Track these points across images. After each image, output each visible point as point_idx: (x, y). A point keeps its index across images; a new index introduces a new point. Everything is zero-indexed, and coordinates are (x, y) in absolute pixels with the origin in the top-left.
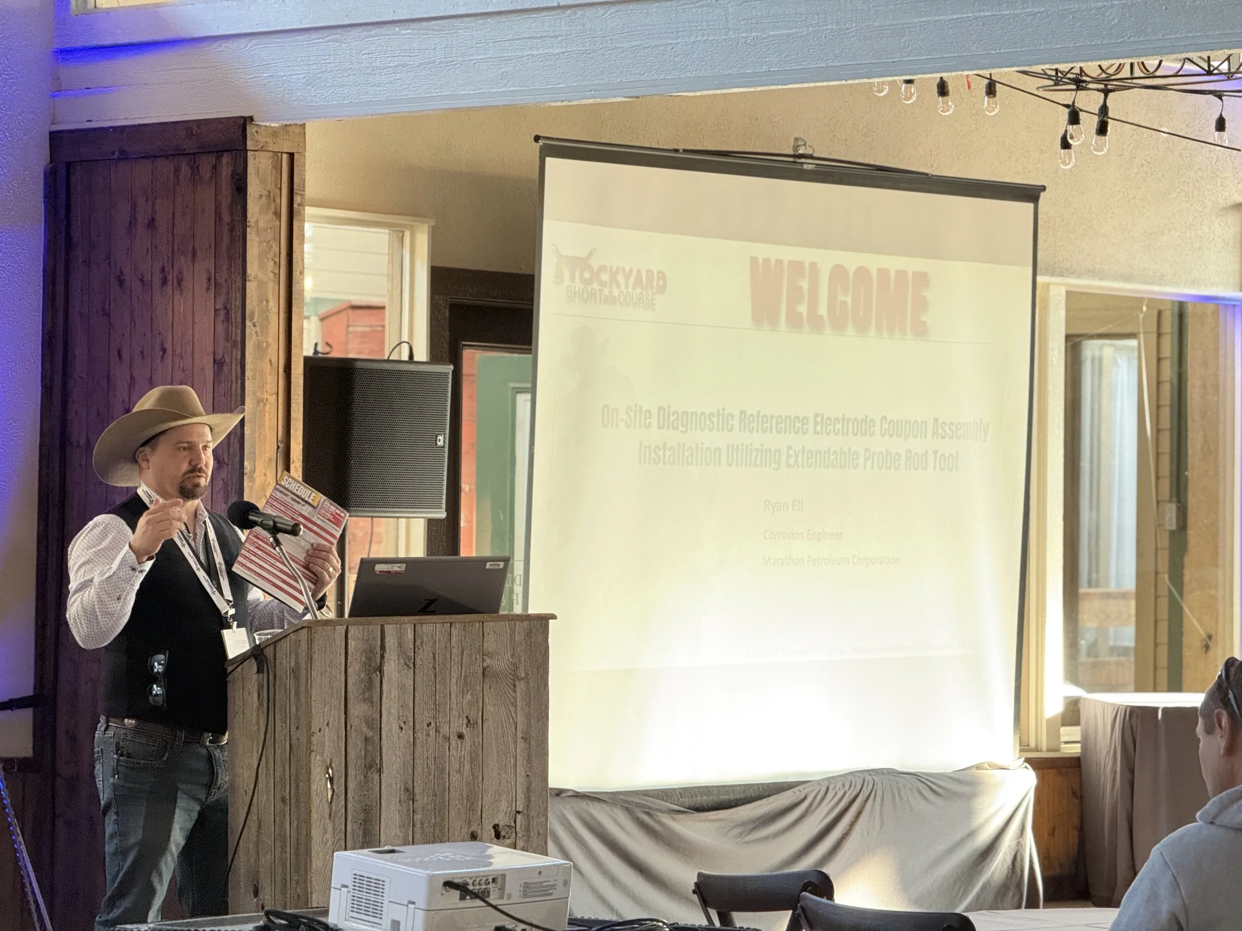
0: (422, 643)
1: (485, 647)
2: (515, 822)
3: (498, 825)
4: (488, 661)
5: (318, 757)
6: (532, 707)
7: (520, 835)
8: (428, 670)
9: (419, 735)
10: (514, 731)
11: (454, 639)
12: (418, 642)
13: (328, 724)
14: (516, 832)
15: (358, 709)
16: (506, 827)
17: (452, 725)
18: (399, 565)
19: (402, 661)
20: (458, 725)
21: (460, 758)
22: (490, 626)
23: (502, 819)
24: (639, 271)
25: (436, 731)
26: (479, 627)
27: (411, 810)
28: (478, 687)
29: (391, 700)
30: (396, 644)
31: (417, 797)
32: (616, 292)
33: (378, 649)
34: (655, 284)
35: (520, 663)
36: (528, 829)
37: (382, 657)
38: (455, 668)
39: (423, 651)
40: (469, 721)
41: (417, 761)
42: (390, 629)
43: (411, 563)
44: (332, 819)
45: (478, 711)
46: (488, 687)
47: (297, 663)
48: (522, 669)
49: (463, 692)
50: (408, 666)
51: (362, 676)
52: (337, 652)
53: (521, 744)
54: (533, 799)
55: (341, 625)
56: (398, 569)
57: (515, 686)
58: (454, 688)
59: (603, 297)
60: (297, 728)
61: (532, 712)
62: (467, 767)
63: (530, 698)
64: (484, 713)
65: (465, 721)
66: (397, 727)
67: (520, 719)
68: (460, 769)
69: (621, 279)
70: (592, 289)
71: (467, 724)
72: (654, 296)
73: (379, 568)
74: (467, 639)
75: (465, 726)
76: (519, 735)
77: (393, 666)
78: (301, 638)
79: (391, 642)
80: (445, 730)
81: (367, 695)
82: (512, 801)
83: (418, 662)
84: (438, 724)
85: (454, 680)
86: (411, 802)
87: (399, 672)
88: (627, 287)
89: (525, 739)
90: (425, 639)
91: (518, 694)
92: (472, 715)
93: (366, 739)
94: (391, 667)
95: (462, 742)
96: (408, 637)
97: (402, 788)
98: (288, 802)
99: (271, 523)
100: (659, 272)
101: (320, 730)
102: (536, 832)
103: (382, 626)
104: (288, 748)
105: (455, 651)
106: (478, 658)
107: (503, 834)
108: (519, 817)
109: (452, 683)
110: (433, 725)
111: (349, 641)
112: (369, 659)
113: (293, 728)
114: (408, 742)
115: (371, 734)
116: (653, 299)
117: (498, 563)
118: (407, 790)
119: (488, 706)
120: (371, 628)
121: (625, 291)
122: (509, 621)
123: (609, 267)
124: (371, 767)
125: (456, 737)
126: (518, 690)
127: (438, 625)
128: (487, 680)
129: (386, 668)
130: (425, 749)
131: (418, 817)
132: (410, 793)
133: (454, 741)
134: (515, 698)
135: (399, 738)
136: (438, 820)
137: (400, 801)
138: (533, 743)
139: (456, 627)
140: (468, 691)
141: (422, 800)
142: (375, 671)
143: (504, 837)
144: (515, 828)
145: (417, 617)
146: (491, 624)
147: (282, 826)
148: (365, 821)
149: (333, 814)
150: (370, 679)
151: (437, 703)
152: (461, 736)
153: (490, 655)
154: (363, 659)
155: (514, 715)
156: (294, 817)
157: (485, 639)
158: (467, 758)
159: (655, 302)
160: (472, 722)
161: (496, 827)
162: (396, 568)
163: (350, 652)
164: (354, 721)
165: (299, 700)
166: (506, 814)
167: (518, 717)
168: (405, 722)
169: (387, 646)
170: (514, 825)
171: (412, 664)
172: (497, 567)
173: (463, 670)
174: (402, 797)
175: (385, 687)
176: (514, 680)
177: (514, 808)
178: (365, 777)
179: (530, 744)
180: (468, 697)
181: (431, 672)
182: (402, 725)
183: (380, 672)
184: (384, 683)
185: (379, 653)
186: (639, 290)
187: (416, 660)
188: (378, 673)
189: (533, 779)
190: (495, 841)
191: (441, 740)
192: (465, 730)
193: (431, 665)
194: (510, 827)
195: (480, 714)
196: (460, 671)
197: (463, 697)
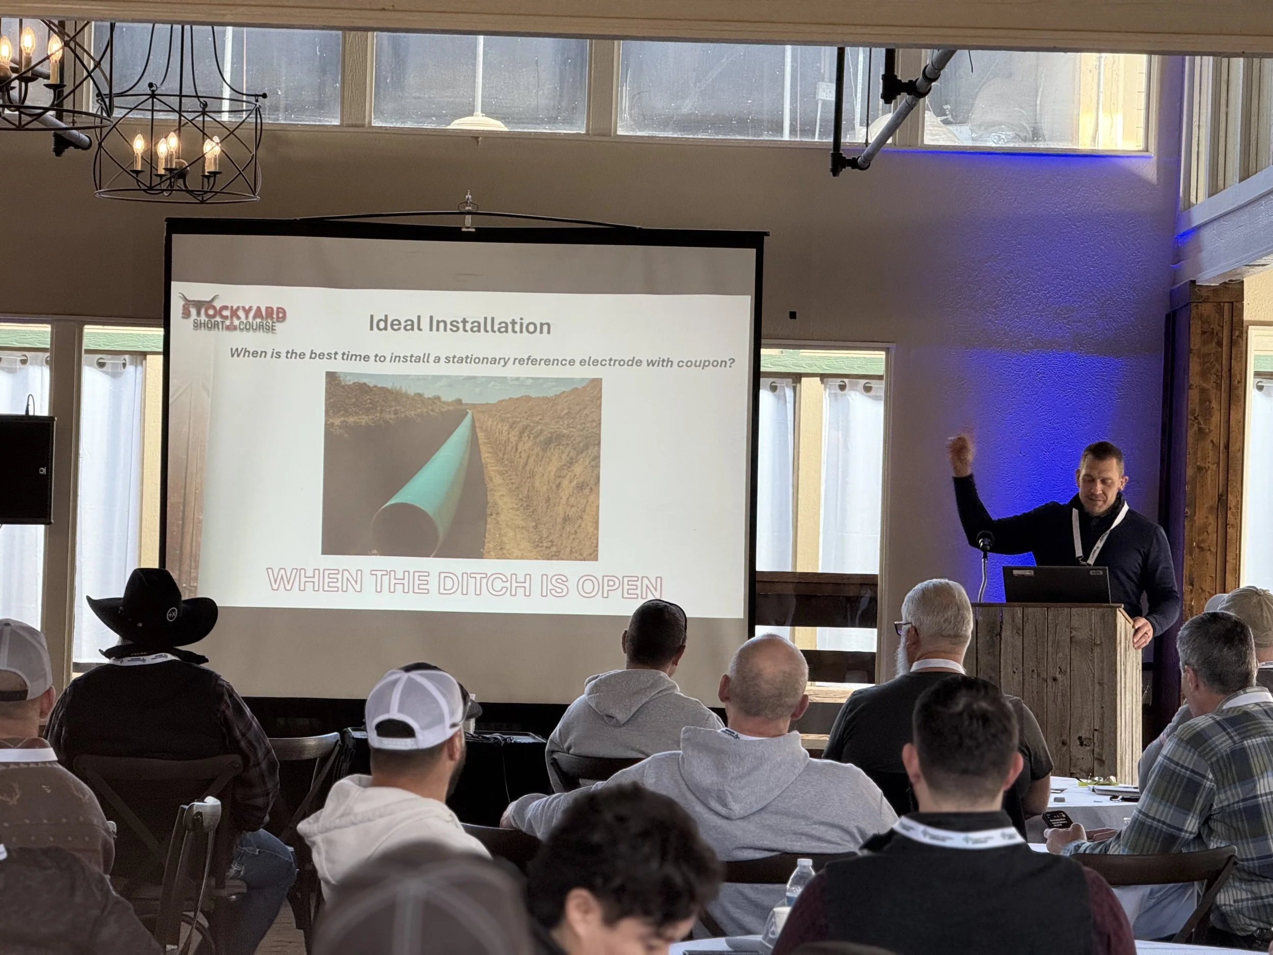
0: (1028, 619)
1: (1072, 623)
2: (1094, 737)
4: (1074, 633)
6: (1105, 664)
7: (1097, 745)
8: (1032, 637)
9: (1026, 677)
10: (1092, 678)
11: (1050, 618)
12: (1025, 619)
14: (1094, 743)
15: (985, 659)
16: (1087, 739)
17: (1049, 671)
19: (1015, 631)
20: (1054, 672)
21: (1055, 693)
23: (1084, 734)
25: (1038, 675)
26: (1068, 611)
28: (1067, 650)
29: (1007, 654)
30: (1010, 620)
33: (998, 622)
35: (1096, 636)
36: (1102, 742)
37: (1001, 628)
38: (1050, 636)
39: (1029, 625)
41: (1025, 693)
42: (1006, 610)
45: (1067, 665)
46: (1074, 649)
48: (1098, 638)
50: (1019, 633)
51: (988, 638)
53: (1097, 687)
54: (1106, 722)
57: (1092, 650)
58: (1050, 649)
61: (1105, 667)
62: (1059, 699)
63: (1104, 658)
64: (1072, 666)
65: (1059, 670)
66: (1011, 671)
67: (1096, 671)
68: (1054, 700)
74: (1059, 618)
75: (1058, 673)
76: (1096, 681)
79: (1006, 618)
80: (1044, 675)
81: (991, 650)
82: (1091, 723)
84: (1039, 671)
85: (1050, 644)
87: (1013, 637)
89: (1100, 684)
90: (1030, 617)
91: (1095, 655)
94: (1007, 633)
95: (1056, 684)
96: (1019, 616)
102: (1108, 743)
103: (1001, 608)
105: (1050, 625)
106: (1067, 631)
107: (1085, 743)
108: (1096, 733)
109: (1049, 646)
110: (1035, 671)
112: (993, 628)
114: (1019, 681)
115: (993, 675)
119: (1074, 661)
120: (993, 609)
125: (1052, 680)
126: (1095, 652)
127: (1038, 609)
128: (1073, 645)
129: (1003, 634)
130: (1031, 686)
133: (1050, 682)
134: (1093, 657)
135: (1013, 678)
138: (1106, 687)
139: (1051, 610)
140: (1060, 651)
142: (997, 636)
143: (1086, 745)
144: (1094, 740)
145: (1025, 604)
146: (1076, 609)
150: (993, 640)
151: (1039, 658)
152: (1055, 679)
153: (1075, 629)
154: (988, 628)
155: (1092, 668)
157: (1072, 619)
158: (1060, 694)
160: (1062, 669)
161: (1080, 738)
164: (982, 666)
166: (1087, 730)
167: (1095, 669)
168: (1017, 669)
169: (1004, 620)
170: (1092, 738)
171: (1021, 632)
173: (1057, 638)
175: (1003, 646)
176: (1092, 646)
177: (1092, 727)
179: (1104, 687)
180: (1060, 655)
181: (1034, 638)
182: (1015, 670)
183: (1000, 636)
184: (1002, 644)
185: (999, 625)
187: (1024, 630)
189: (1105, 709)
190: (1080, 747)
191: (1040, 681)
192: (1058, 676)
193: (1034, 634)
194: (1090, 739)
195: (1069, 666)
196: (1054, 638)
197: (1056, 654)
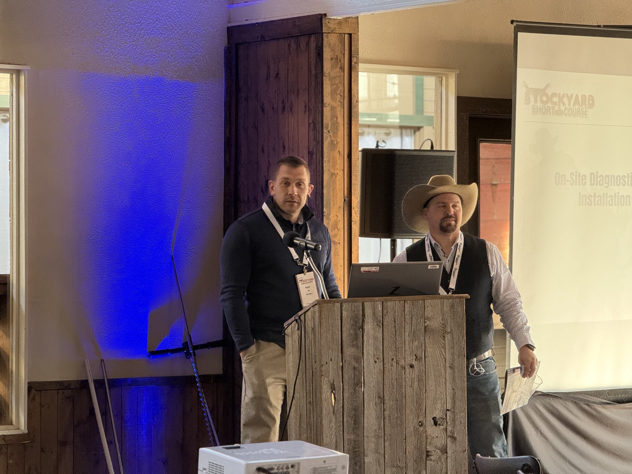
0: (387, 312)
1: (426, 314)
2: (446, 416)
3: (436, 418)
4: (428, 323)
5: (326, 379)
6: (455, 349)
7: (449, 423)
8: (391, 328)
9: (386, 365)
10: (444, 363)
11: (407, 310)
12: (385, 312)
13: (331, 360)
14: (447, 422)
15: (349, 351)
16: (441, 419)
17: (406, 359)
18: (375, 267)
19: (376, 323)
20: (411, 360)
21: (412, 378)
22: (428, 302)
23: (438, 414)
24: (577, 95)
25: (397, 363)
26: (422, 303)
27: (383, 409)
28: (422, 338)
29: (369, 345)
30: (371, 313)
31: (386, 402)
32: (562, 108)
33: (361, 317)
34: (587, 103)
35: (447, 324)
36: (454, 421)
37: (363, 321)
38: (407, 327)
39: (388, 317)
40: (417, 357)
41: (386, 380)
42: (368, 305)
43: (382, 266)
44: (335, 413)
46: (428, 337)
47: (314, 324)
48: (448, 326)
49: (413, 342)
50: (379, 326)
51: (351, 331)
52: (335, 319)
53: (449, 371)
54: (457, 402)
55: (338, 302)
56: (375, 270)
57: (444, 337)
58: (407, 339)
59: (554, 110)
60: (315, 362)
61: (455, 351)
62: (416, 383)
63: (454, 344)
64: (426, 353)
65: (415, 357)
66: (373, 361)
67: (448, 356)
68: (412, 385)
69: (565, 100)
70: (548, 106)
71: (415, 359)
72: (586, 110)
73: (363, 269)
74: (415, 310)
75: (414, 360)
76: (448, 365)
77: (370, 326)
78: (316, 310)
79: (368, 312)
80: (402, 363)
81: (354, 343)
82: (444, 404)
83: (385, 323)
84: (398, 359)
85: (407, 334)
86: (382, 405)
87: (374, 329)
88: (569, 105)
89: (451, 368)
90: (389, 310)
91: (447, 341)
92: (419, 354)
93: (354, 368)
94: (369, 327)
95: (413, 370)
96: (379, 309)
97: (377, 397)
98: (312, 404)
99: (304, 244)
100: (589, 96)
101: (326, 363)
102: (459, 422)
103: (363, 303)
104: (311, 373)
105: (407, 317)
106: (422, 321)
107: (438, 423)
108: (448, 413)
109: (406, 336)
110: (395, 360)
111: (343, 312)
112: (356, 322)
113: (313, 362)
114: (380, 369)
115: (357, 365)
116: (586, 111)
117: (436, 265)
118: (379, 397)
119: (428, 349)
120: (356, 304)
121: (568, 108)
122: (440, 299)
123: (558, 94)
124: (358, 385)
125: (409, 367)
126: (446, 339)
127: (396, 302)
128: (427, 333)
129: (365, 327)
130: (390, 374)
131: (387, 413)
132: (382, 399)
133: (408, 369)
134: (445, 344)
135: (374, 368)
136: (399, 415)
137: (376, 404)
138: (456, 370)
139: (407, 303)
140: (415, 340)
141: (389, 403)
142: (359, 329)
143: (440, 425)
144: (446, 419)
145: (384, 298)
146: (429, 301)
147: (310, 418)
148: (354, 415)
149: (335, 412)
150: (356, 333)
151: (397, 347)
152: (412, 366)
153: (429, 319)
154: (352, 322)
155: (444, 354)
156: (315, 413)
157: (426, 310)
158: (416, 379)
159: (587, 113)
161: (434, 419)
162: (373, 269)
163: (343, 319)
164: (347, 358)
165: (315, 346)
166: (440, 411)
167: (447, 355)
168: (378, 358)
169: (366, 314)
170: (445, 418)
171: (381, 324)
172: (434, 268)
173: (413, 328)
174: (377, 401)
175: (365, 338)
176: (444, 334)
177: (445, 408)
178: (354, 390)
179: (454, 370)
180: (416, 343)
181: (393, 330)
182: (376, 360)
183: (362, 329)
184: (364, 336)
185: (361, 318)
186: (577, 107)
187: (384, 322)
188: (361, 330)
189: (456, 391)
190: (434, 427)
191: (400, 368)
192: (414, 363)
193: (393, 325)
194: (443, 419)
195: (423, 353)
196: (410, 328)
197: (412, 343)
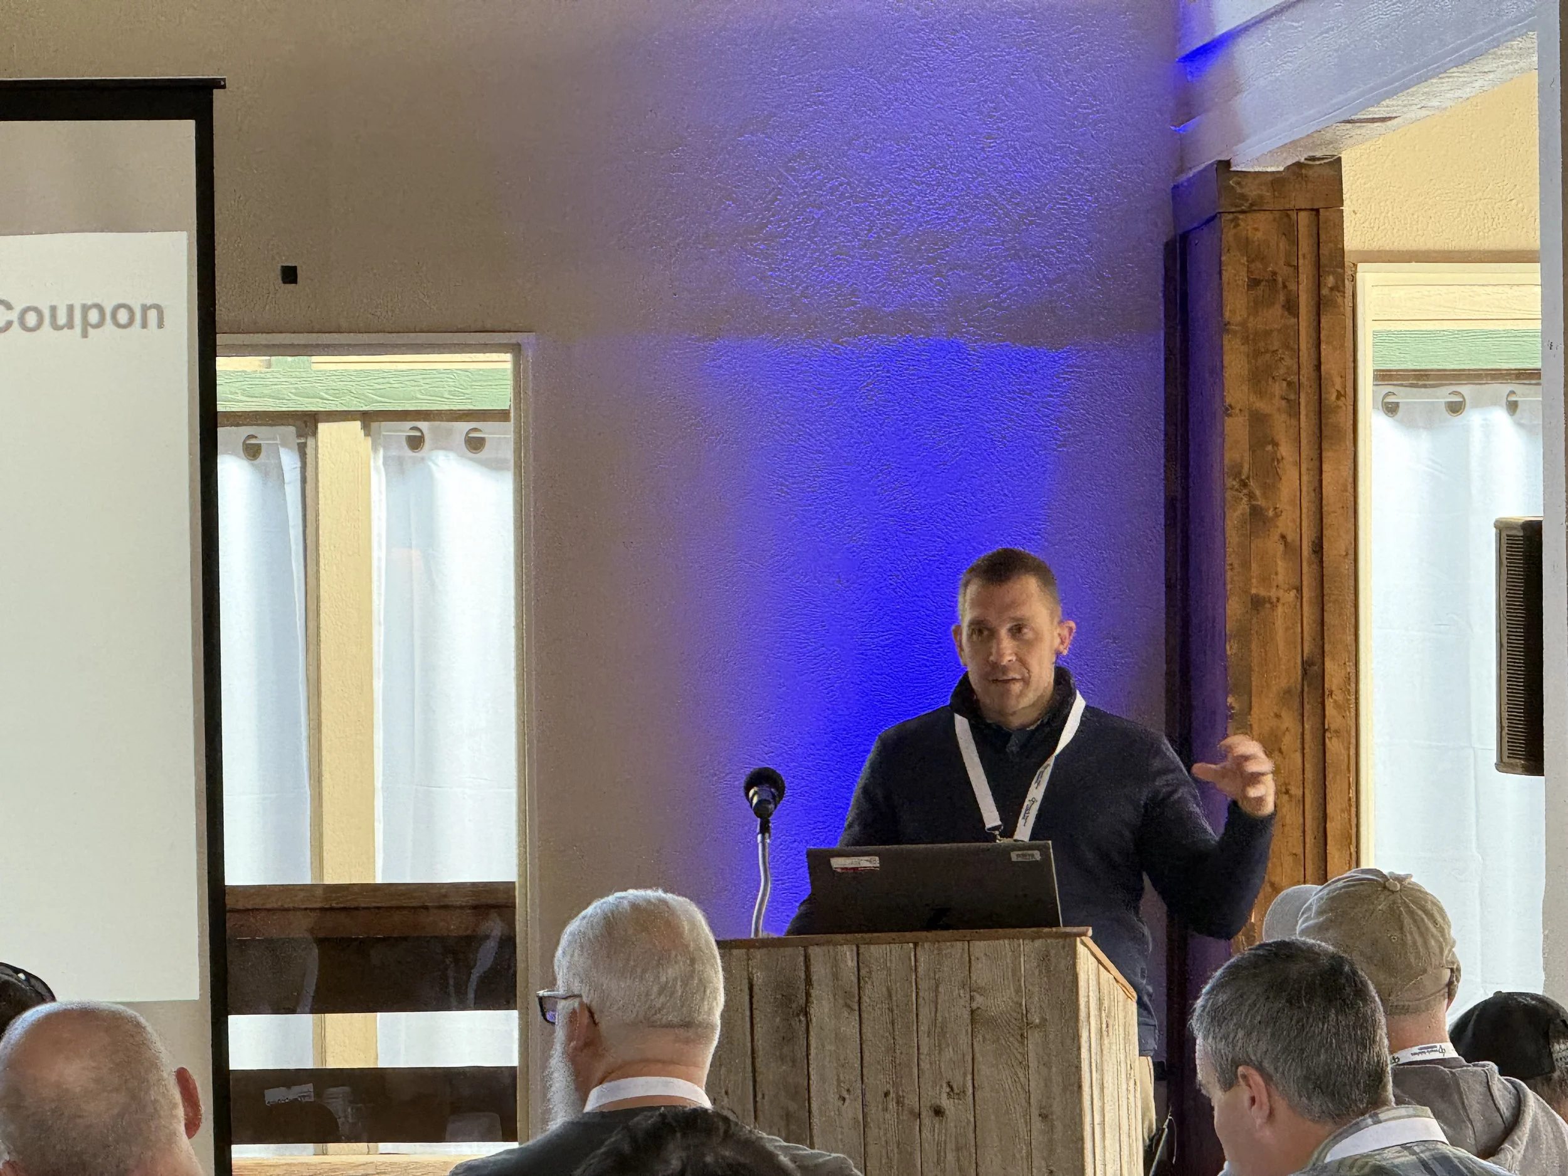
0: (870, 972)
1: (974, 978)
4: (979, 1000)
6: (1054, 1068)
8: (882, 1014)
9: (871, 1109)
10: (1026, 1105)
12: (863, 972)
15: (772, 1071)
17: (923, 1093)
19: (840, 1001)
20: (935, 1095)
21: (939, 1142)
22: (980, 947)
25: (898, 1103)
26: (963, 949)
28: (965, 1040)
29: (823, 1057)
30: (829, 976)
33: (802, 983)
37: (808, 995)
38: (924, 1010)
39: (873, 985)
40: (952, 1089)
41: (871, 1148)
42: (818, 953)
45: (965, 1075)
46: (981, 1039)
48: (1034, 1009)
49: (941, 1048)
50: (849, 1006)
51: (777, 1021)
53: (1037, 1125)
55: (738, 947)
57: (1023, 1036)
58: (925, 1041)
61: (1054, 1075)
62: (951, 1157)
63: (1050, 1055)
64: (977, 1077)
65: (946, 1089)
66: (837, 1097)
67: (1035, 1087)
68: (939, 1159)
71: (948, 1094)
74: (944, 968)
75: (944, 1096)
76: (1034, 1111)
77: (825, 1009)
79: (819, 971)
80: (912, 1101)
81: (786, 1050)
83: (866, 1001)
84: (900, 1093)
85: (924, 1030)
87: (836, 1015)
89: (1045, 1117)
90: (874, 966)
91: (1030, 1047)
92: (957, 1081)
94: (822, 1008)
95: (941, 1122)
96: (847, 965)
103: (806, 950)
106: (963, 996)
109: (921, 1033)
110: (892, 1095)
111: (755, 972)
112: (787, 997)
114: (855, 1119)
115: (794, 1107)
119: (981, 1067)
120: (787, 952)
122: (1009, 939)
125: (931, 1113)
126: (1029, 1042)
128: (978, 1027)
129: (814, 1010)
130: (883, 1131)
133: (927, 1117)
134: (1025, 1055)
135: (839, 1114)
138: (1057, 1123)
139: (924, 950)
140: (948, 1044)
142: (798, 1015)
145: (860, 936)
146: (982, 944)
150: (789, 1026)
151: (898, 1061)
152: (938, 1112)
153: (981, 990)
154: (778, 997)
155: (1024, 1080)
157: (973, 968)
158: (951, 1146)
160: (955, 1087)
163: (755, 988)
164: (767, 1087)
167: (1032, 1083)
168: (848, 1090)
169: (814, 978)
171: (855, 1004)
173: (939, 1012)
175: (813, 1038)
176: (1022, 1029)
179: (1052, 1125)
180: (949, 1053)
181: (887, 1017)
182: (845, 1094)
183: (806, 1015)
184: (812, 1033)
185: (803, 988)
187: (863, 998)
188: (803, 1019)
191: (906, 1116)
192: (945, 1103)
193: (885, 1006)
195: (969, 1077)
196: (933, 1015)
197: (940, 1053)
